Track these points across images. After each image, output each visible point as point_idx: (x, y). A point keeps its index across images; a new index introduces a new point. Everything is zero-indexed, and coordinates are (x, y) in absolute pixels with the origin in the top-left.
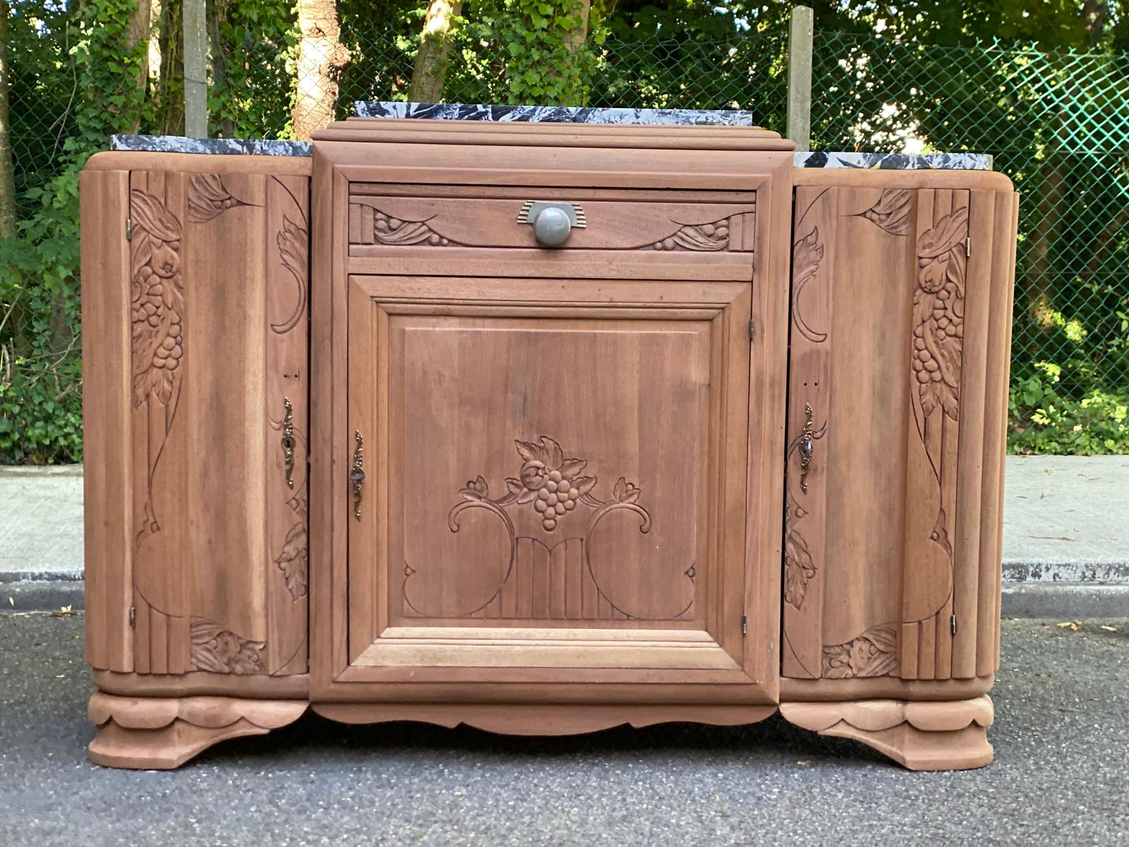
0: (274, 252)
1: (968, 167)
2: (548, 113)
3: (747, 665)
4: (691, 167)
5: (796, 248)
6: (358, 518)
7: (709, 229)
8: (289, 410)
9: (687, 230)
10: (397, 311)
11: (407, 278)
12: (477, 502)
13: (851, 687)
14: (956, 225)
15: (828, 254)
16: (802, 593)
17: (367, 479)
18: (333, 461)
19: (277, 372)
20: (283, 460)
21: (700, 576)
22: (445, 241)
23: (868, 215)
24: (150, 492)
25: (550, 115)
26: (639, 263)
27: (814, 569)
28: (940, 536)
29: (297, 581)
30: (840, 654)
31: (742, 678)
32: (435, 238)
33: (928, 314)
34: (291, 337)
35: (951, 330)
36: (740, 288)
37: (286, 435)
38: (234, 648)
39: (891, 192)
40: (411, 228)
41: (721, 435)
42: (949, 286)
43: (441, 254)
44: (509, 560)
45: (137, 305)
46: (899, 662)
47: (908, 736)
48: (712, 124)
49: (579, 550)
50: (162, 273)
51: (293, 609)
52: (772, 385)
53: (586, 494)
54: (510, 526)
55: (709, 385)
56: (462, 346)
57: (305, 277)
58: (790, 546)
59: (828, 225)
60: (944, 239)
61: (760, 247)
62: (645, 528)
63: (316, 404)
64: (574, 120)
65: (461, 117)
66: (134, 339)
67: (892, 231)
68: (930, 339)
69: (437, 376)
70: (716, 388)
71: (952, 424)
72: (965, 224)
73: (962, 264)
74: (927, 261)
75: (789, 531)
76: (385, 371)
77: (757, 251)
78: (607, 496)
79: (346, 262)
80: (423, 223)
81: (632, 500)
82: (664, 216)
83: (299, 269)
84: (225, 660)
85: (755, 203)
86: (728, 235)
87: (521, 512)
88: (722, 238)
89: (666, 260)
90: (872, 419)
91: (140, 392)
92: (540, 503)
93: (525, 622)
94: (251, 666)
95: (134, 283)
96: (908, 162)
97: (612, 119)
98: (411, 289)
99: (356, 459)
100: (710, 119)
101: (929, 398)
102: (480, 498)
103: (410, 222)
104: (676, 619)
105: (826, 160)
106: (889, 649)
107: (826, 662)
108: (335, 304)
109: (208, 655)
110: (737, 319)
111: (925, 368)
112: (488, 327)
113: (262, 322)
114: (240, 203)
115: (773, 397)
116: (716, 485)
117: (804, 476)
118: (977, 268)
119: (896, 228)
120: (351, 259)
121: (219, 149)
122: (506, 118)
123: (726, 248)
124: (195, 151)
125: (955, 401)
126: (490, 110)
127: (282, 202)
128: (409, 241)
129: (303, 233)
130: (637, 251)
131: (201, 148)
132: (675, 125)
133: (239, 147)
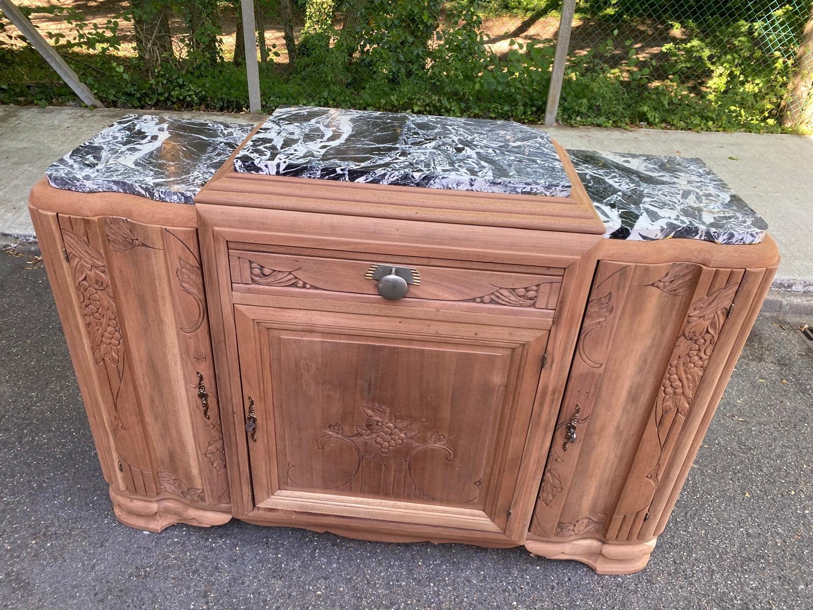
0: (175, 281)
2: (396, 178)
3: (507, 532)
5: (591, 304)
6: (254, 441)
7: (522, 292)
8: (201, 378)
9: (501, 291)
10: (273, 327)
11: (279, 310)
12: (335, 435)
13: (571, 539)
14: (725, 295)
15: (615, 313)
16: (551, 498)
17: (259, 421)
18: (234, 413)
19: (189, 355)
20: (200, 405)
21: (484, 486)
22: (307, 286)
23: (656, 285)
24: (117, 410)
25: (397, 180)
26: (462, 311)
27: (562, 489)
28: (653, 476)
29: (218, 463)
30: (568, 526)
31: (502, 537)
32: (300, 283)
33: (683, 354)
35: (700, 363)
36: (539, 334)
37: (200, 392)
38: (185, 488)
39: (680, 265)
40: (280, 276)
42: (708, 337)
43: (305, 295)
44: (357, 466)
45: (83, 305)
47: (600, 558)
48: (536, 194)
49: (405, 466)
50: (96, 286)
51: (218, 476)
53: (411, 437)
54: (358, 449)
55: (506, 386)
56: (324, 350)
57: (202, 297)
58: (548, 475)
59: (621, 292)
60: (714, 304)
61: (561, 308)
62: (450, 459)
63: (219, 379)
64: (418, 185)
65: (322, 177)
66: (87, 324)
67: (673, 293)
68: (682, 368)
69: (306, 367)
70: (511, 389)
71: (682, 418)
72: (733, 295)
73: (722, 321)
74: (695, 319)
75: (549, 468)
77: (558, 310)
78: (425, 440)
79: (230, 295)
81: (442, 443)
82: (486, 281)
83: (196, 293)
85: (563, 276)
86: (536, 297)
87: (366, 444)
88: (531, 299)
89: (484, 310)
90: (624, 411)
91: (98, 355)
92: (379, 439)
93: (367, 495)
94: (196, 498)
95: (78, 287)
96: (697, 233)
97: (450, 186)
98: (282, 316)
99: (250, 412)
100: (535, 190)
101: (669, 403)
102: (337, 434)
103: (280, 271)
104: (465, 502)
105: (628, 234)
106: (602, 522)
107: (559, 530)
109: (171, 486)
110: (533, 353)
111: (671, 385)
113: (174, 324)
114: (143, 245)
116: (501, 444)
117: (566, 443)
118: (732, 325)
119: (676, 291)
120: (234, 293)
121: (129, 189)
122: (361, 180)
123: (534, 305)
124: (110, 190)
125: (687, 406)
126: (347, 173)
127: (176, 248)
128: (279, 283)
129: (196, 269)
130: (461, 303)
131: (115, 188)
132: (503, 195)
133: (143, 192)
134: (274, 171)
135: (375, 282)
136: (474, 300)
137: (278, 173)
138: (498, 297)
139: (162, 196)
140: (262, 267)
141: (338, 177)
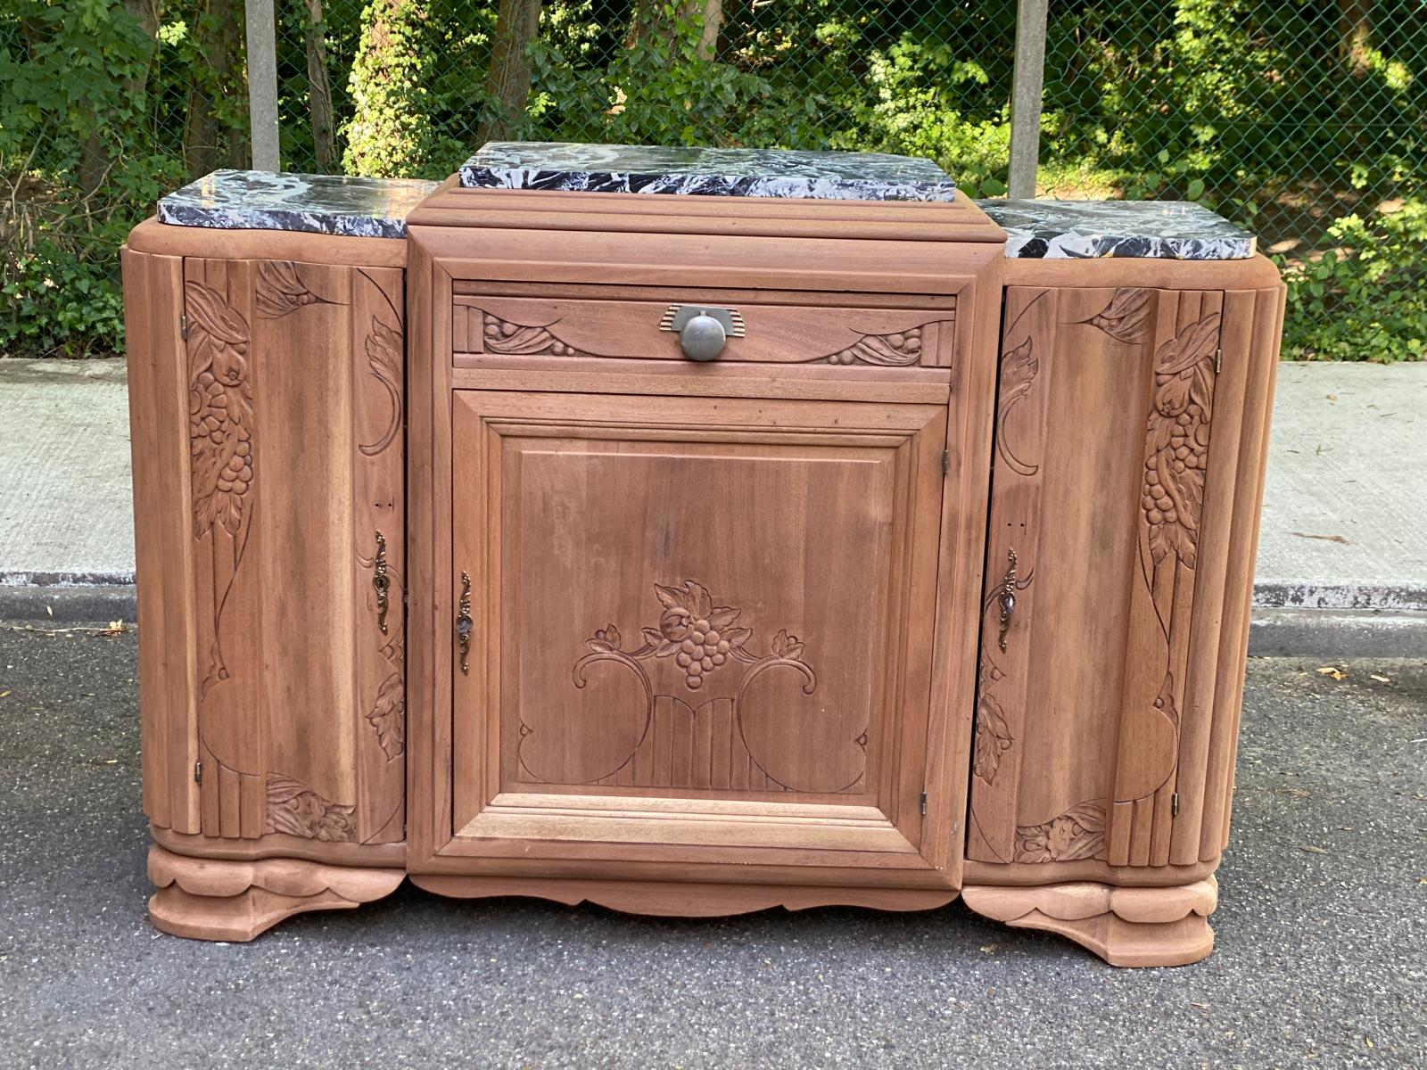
0: (362, 360)
1: (1224, 256)
2: (700, 183)
3: (924, 848)
4: (876, 264)
5: (1005, 360)
6: (466, 672)
7: (898, 340)
8: (382, 545)
9: (870, 341)
10: (511, 433)
11: (524, 395)
12: (607, 654)
13: (1048, 872)
14: (1204, 333)
15: (1043, 372)
16: (995, 765)
17: (476, 627)
18: (434, 607)
19: (366, 499)
20: (374, 602)
21: (873, 744)
22: (571, 351)
23: (1095, 322)
24: (217, 634)
25: (702, 186)
26: (810, 379)
27: (1010, 739)
28: (1166, 703)
29: (391, 738)
30: (1036, 836)
31: (918, 863)
32: (559, 347)
33: (1163, 444)
34: (384, 459)
35: (1193, 460)
36: (933, 413)
37: (378, 573)
38: (318, 811)
39: (1125, 292)
40: (529, 334)
41: (904, 583)
42: (1192, 408)
43: (566, 367)
44: (644, 721)
45: (197, 418)
46: (1107, 843)
47: (1112, 926)
48: (905, 199)
49: (730, 712)
50: (226, 380)
51: (387, 769)
52: (969, 527)
53: (739, 647)
54: (647, 682)
55: (892, 524)
56: (591, 473)
57: (400, 388)
58: (983, 711)
59: (1045, 335)
60: (1189, 351)
61: (960, 362)
62: (809, 688)
63: (414, 540)
64: (733, 193)
65: (590, 187)
66: (195, 457)
67: (1126, 339)
68: (1165, 472)
69: (560, 509)
70: (900, 528)
71: (1187, 572)
72: (1216, 333)
73: (1210, 382)
74: (1167, 377)
75: (982, 695)
76: (497, 504)
77: (957, 367)
78: (764, 651)
79: (450, 375)
80: (544, 329)
81: (793, 655)
82: (844, 323)
83: (393, 380)
84: (307, 823)
85: (954, 309)
86: (920, 347)
87: (660, 668)
88: (912, 351)
89: (844, 376)
90: (1090, 565)
91: (203, 518)
92: (684, 657)
93: (663, 791)
94: (339, 832)
95: (192, 391)
96: (1149, 249)
97: (780, 192)
98: (529, 408)
99: (462, 605)
100: (903, 193)
101: (1160, 542)
102: (611, 649)
103: (528, 327)
104: (841, 792)
105: (1046, 249)
106: (1097, 829)
107: (1020, 846)
108: (436, 425)
109: (288, 816)
110: (928, 448)
111: (1157, 506)
112: (623, 452)
113: (348, 440)
114: (319, 300)
115: (969, 541)
116: (894, 643)
117: (1003, 633)
118: (1228, 386)
119: (1130, 335)
120: (455, 370)
121: (292, 224)
122: (648, 189)
123: (917, 363)
124: (262, 226)
125: (1192, 546)
126: (627, 179)
127: (371, 301)
128: (526, 350)
129: (396, 336)
130: (808, 366)
131: (270, 222)
132: (858, 201)
133: (316, 224)
134: (519, 183)
135: (676, 336)
136: (826, 359)
137: (525, 186)
138: (864, 352)
139: (349, 226)
140: (502, 321)
141: (614, 187)
